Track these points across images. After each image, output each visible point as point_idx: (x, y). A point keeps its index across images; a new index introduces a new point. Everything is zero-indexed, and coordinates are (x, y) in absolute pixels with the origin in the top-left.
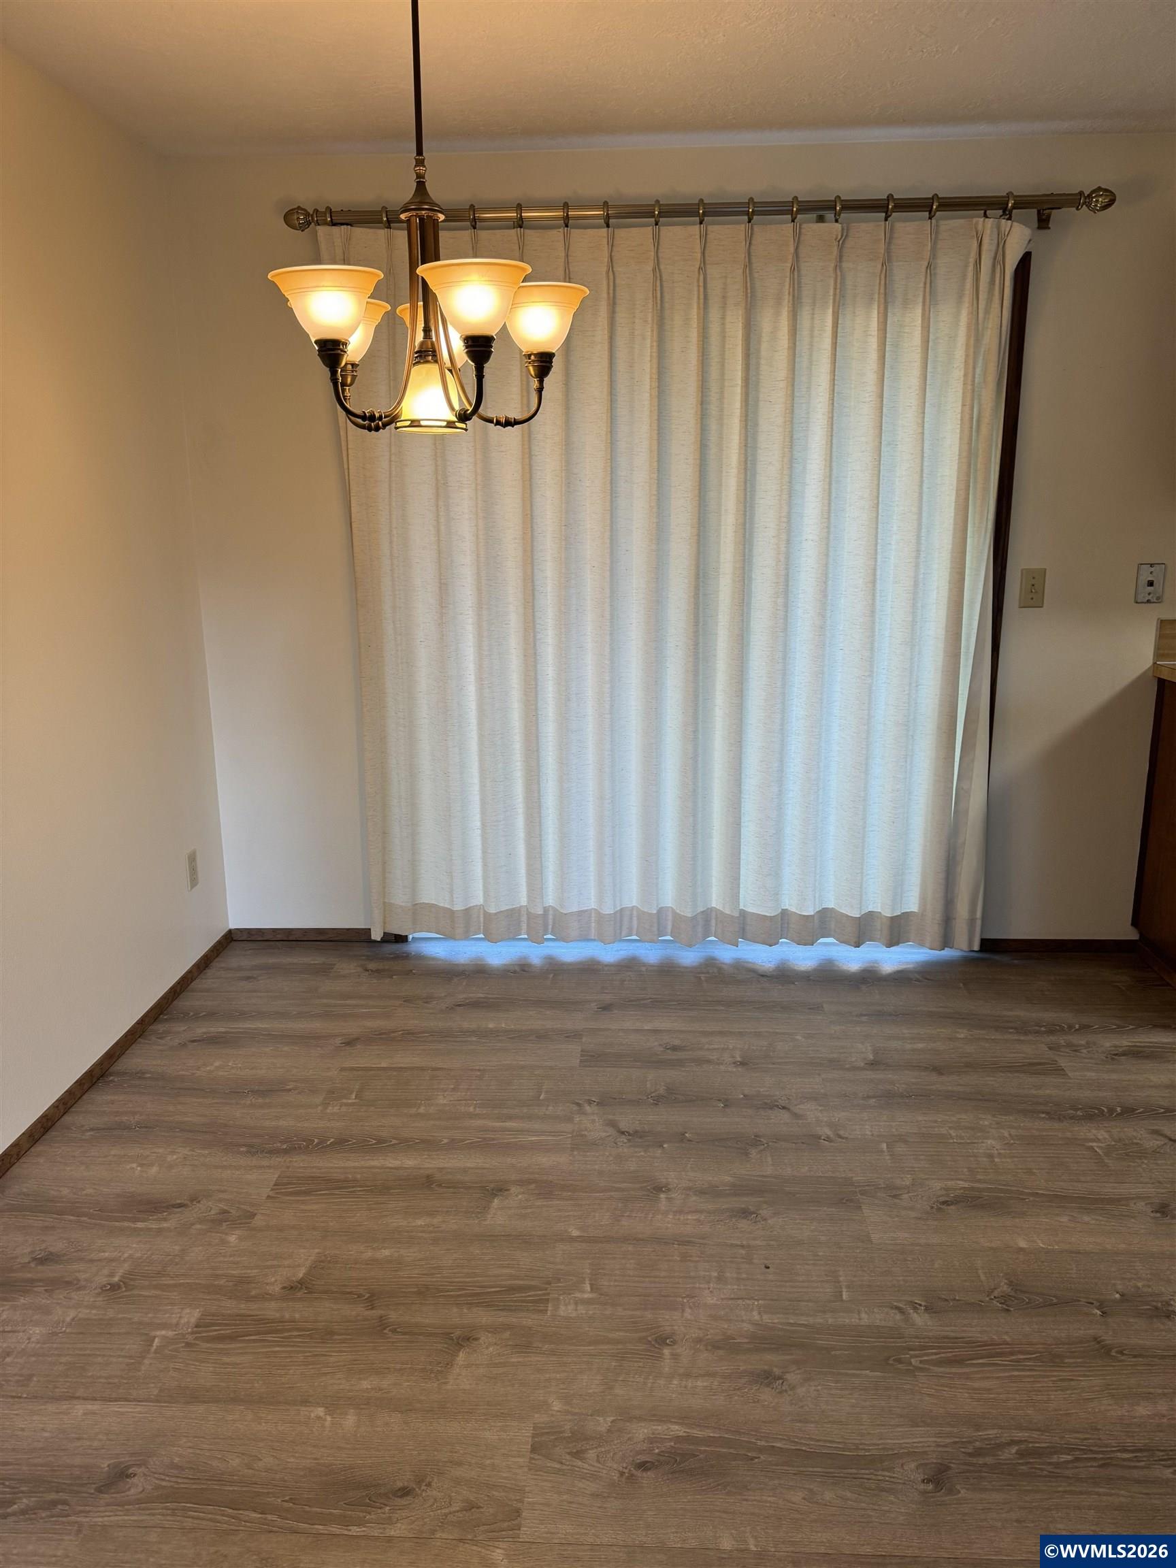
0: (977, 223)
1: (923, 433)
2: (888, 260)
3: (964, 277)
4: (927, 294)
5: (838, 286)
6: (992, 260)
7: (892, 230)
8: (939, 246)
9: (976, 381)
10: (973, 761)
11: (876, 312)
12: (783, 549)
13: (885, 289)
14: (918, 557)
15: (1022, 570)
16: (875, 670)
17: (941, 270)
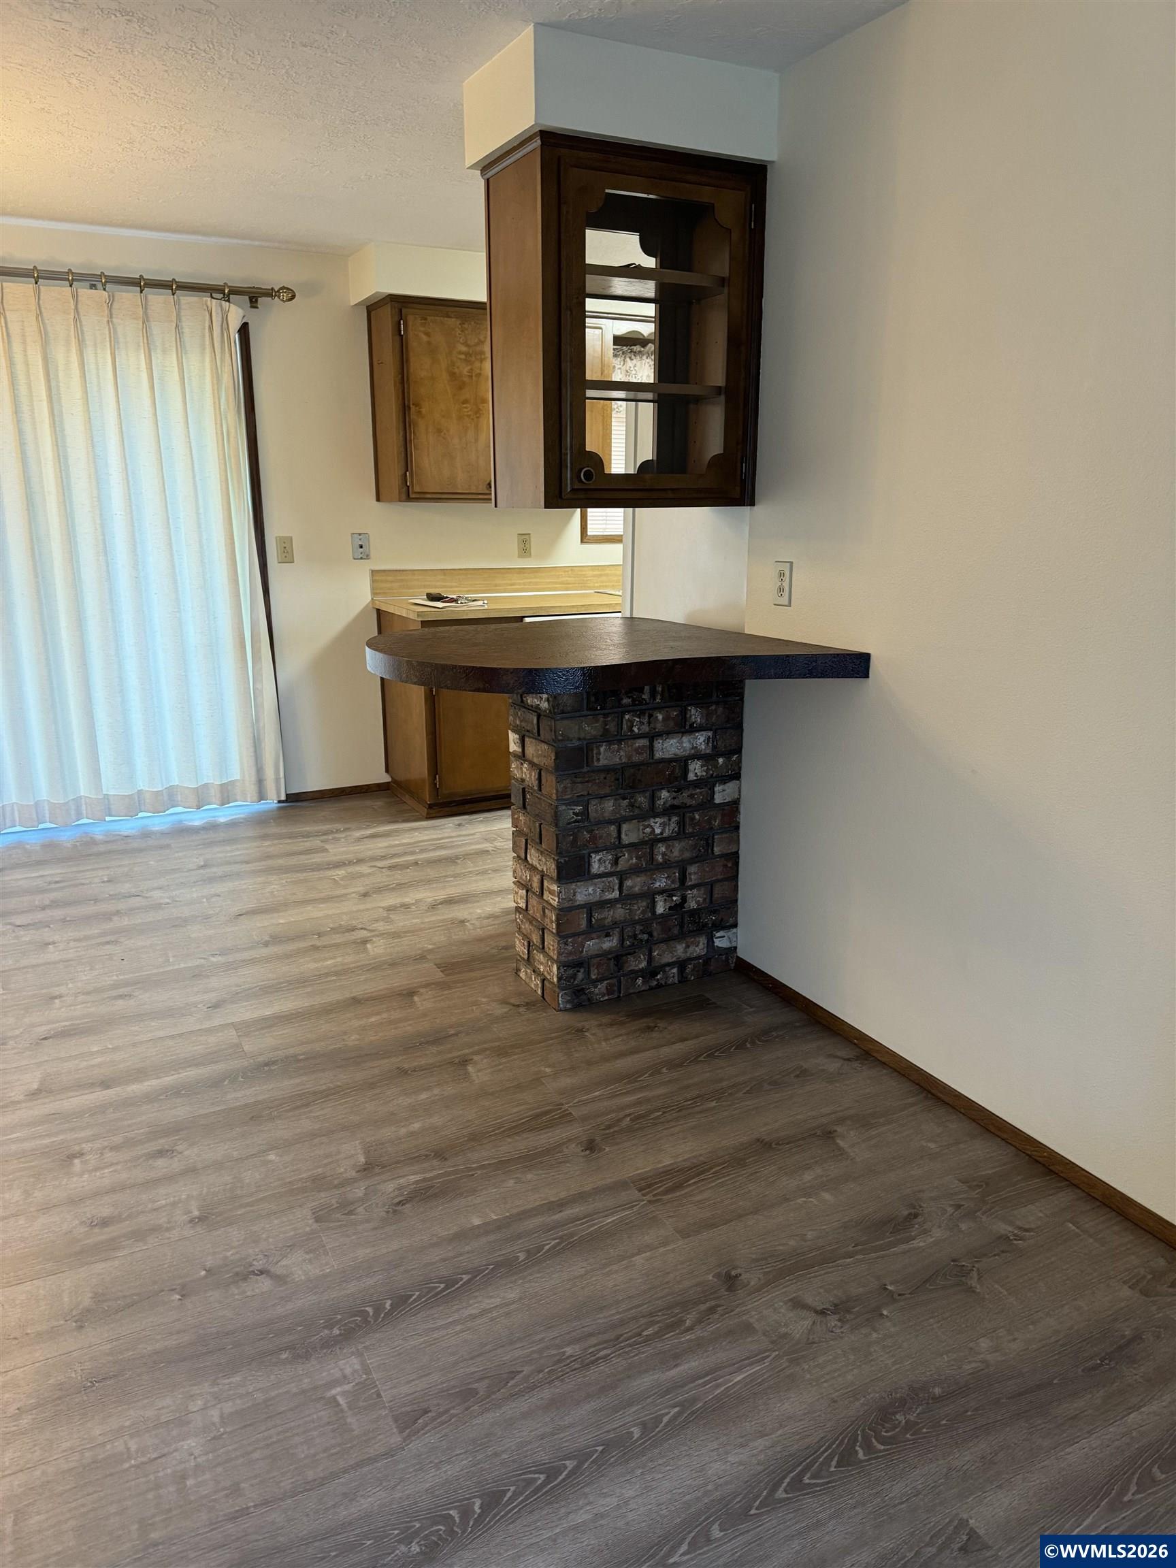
0: (206, 301)
1: (190, 442)
2: (146, 319)
3: (203, 336)
4: (179, 346)
5: (112, 335)
6: (220, 327)
7: (146, 298)
8: (182, 314)
9: (222, 407)
10: (261, 669)
11: (143, 355)
12: (98, 522)
13: (147, 340)
14: (199, 527)
15: (276, 538)
16: (182, 607)
17: (186, 330)
